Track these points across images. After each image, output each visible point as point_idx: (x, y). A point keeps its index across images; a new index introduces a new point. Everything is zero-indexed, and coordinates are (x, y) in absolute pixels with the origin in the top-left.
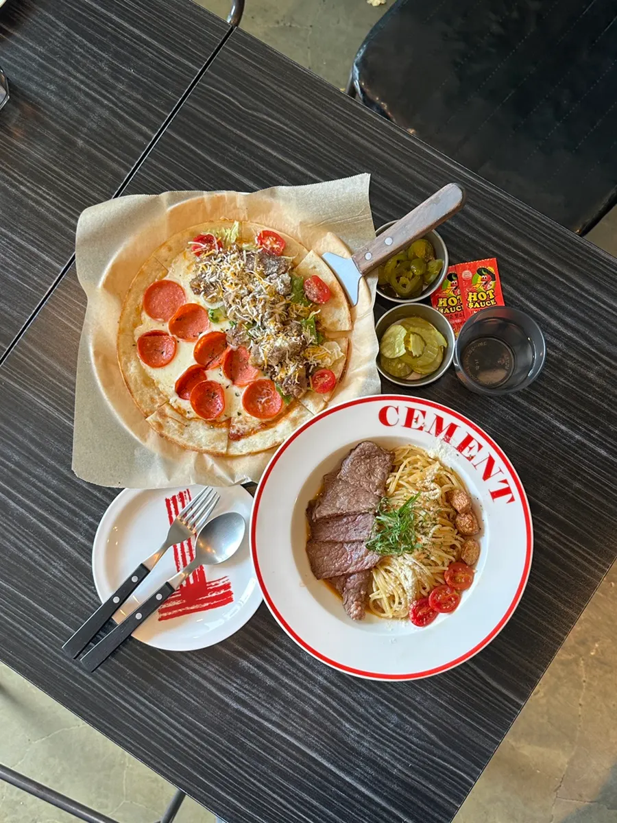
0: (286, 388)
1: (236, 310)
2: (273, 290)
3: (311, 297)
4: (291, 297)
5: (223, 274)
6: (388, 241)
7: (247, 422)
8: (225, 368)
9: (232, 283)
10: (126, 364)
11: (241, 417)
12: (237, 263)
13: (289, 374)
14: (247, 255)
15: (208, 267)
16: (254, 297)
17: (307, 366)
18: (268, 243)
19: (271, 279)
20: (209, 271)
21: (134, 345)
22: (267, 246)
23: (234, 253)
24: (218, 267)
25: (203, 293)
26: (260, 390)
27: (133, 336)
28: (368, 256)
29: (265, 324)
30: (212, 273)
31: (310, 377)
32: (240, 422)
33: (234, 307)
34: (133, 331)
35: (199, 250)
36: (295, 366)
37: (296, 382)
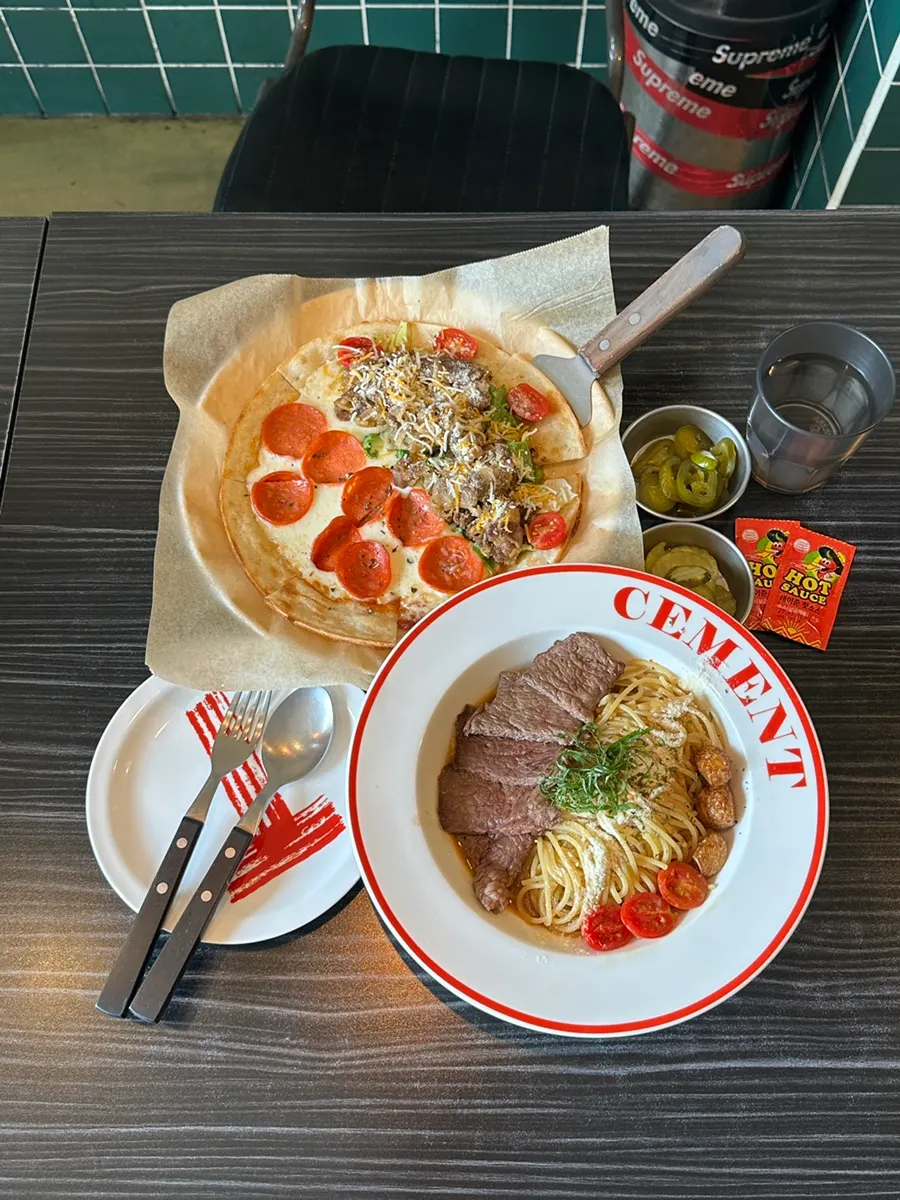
0: (490, 544)
1: (408, 430)
2: (464, 401)
3: (520, 411)
4: (490, 412)
5: (388, 382)
6: (634, 319)
7: (426, 602)
8: (391, 522)
9: (401, 395)
10: (235, 520)
11: (417, 596)
12: (407, 369)
13: (494, 520)
14: (421, 360)
15: (364, 374)
16: (435, 408)
17: (522, 510)
18: (452, 346)
19: (459, 384)
20: (365, 380)
21: (246, 495)
22: (449, 350)
23: (402, 355)
24: (379, 373)
25: (356, 413)
26: (446, 554)
27: (245, 483)
28: (604, 345)
29: (454, 448)
30: (370, 382)
31: (526, 526)
32: (416, 603)
33: (404, 425)
34: (245, 476)
35: (349, 356)
36: (504, 506)
37: (507, 529)
